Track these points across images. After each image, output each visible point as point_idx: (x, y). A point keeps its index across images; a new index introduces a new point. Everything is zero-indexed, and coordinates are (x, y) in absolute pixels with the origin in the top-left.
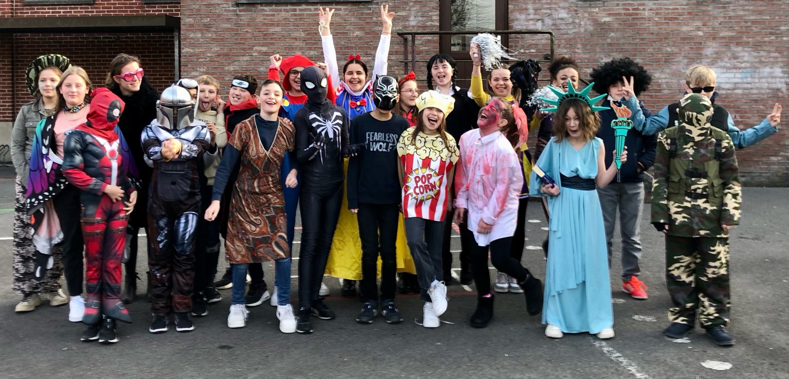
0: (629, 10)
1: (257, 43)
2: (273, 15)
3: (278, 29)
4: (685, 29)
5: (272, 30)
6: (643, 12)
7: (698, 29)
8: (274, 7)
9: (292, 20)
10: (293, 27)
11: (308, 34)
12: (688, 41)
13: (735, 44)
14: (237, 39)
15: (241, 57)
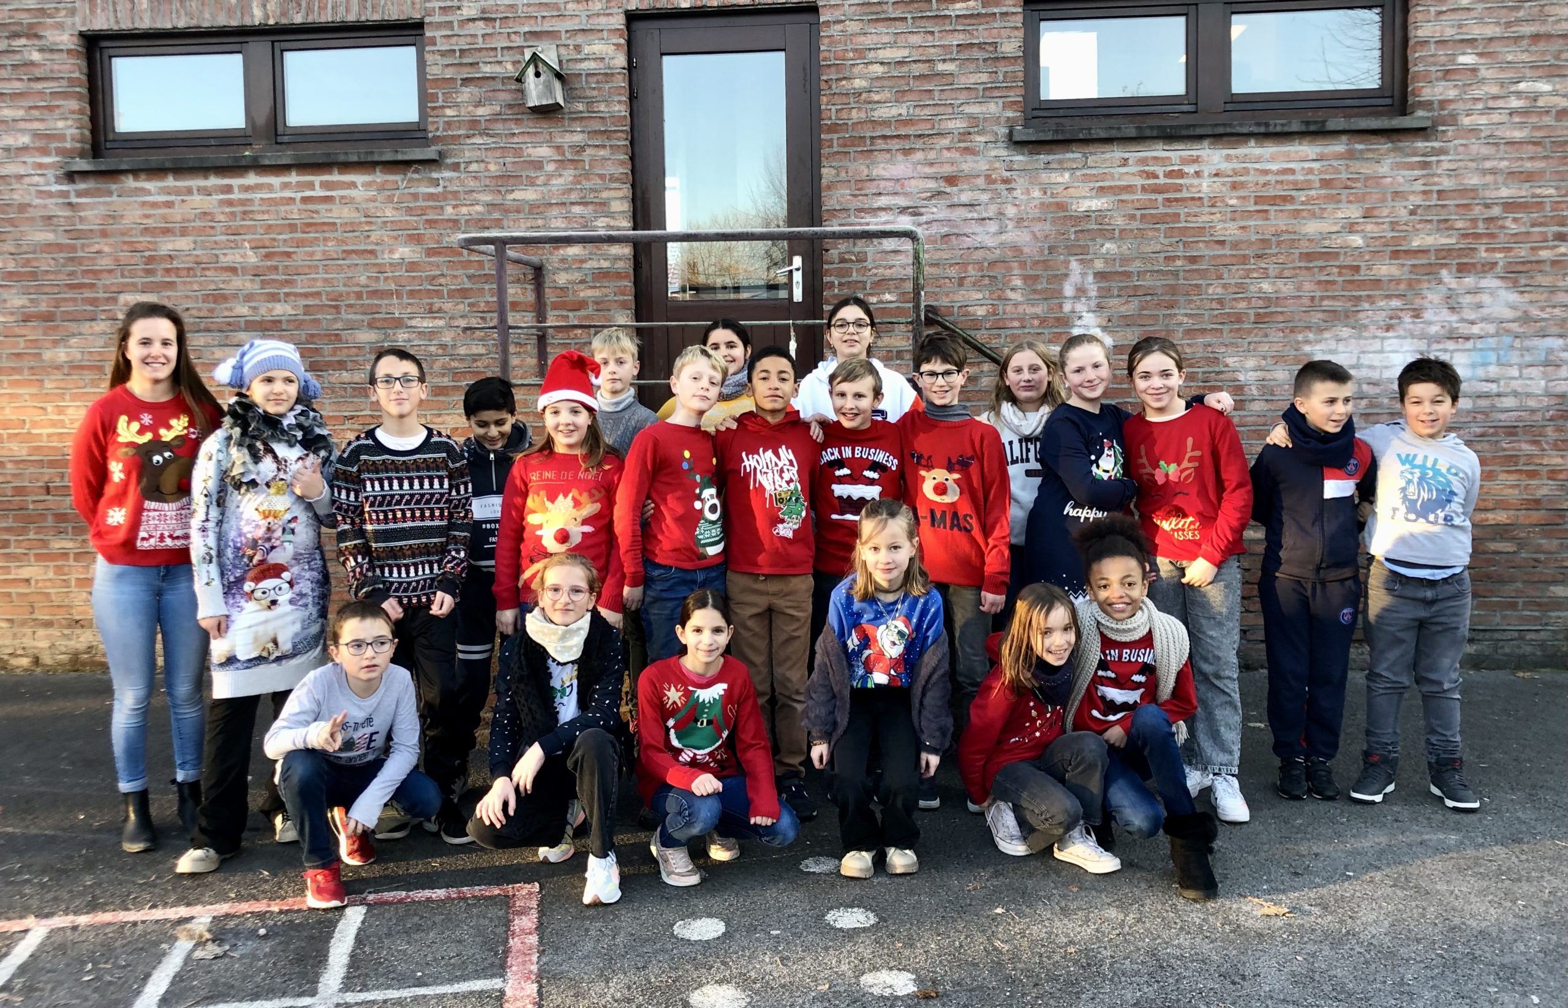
0: (1156, 177)
1: (128, 284)
2: (169, 205)
3: (183, 244)
4: (1312, 227)
5: (167, 246)
6: (1196, 181)
7: (1351, 227)
8: (170, 181)
9: (222, 218)
10: (224, 238)
11: (268, 256)
12: (1321, 263)
13: (1454, 269)
14: (72, 274)
15: (88, 324)
